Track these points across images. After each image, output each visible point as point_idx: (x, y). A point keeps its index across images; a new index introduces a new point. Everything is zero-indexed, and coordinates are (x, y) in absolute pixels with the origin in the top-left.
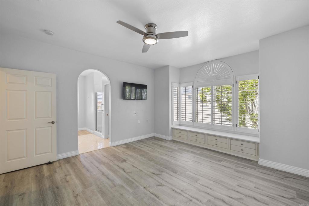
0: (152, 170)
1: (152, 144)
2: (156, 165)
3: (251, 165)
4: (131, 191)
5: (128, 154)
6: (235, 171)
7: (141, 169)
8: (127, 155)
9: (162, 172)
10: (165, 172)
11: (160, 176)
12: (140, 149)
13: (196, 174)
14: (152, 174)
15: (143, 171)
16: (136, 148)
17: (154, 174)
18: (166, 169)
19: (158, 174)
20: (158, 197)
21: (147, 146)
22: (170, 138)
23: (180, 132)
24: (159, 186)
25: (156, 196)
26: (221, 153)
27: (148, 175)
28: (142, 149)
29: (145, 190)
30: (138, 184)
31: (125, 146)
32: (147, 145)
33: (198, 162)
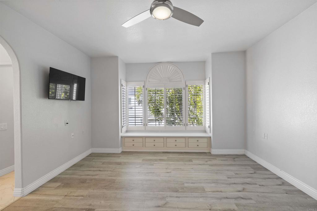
1: (102, 164)
3: (208, 156)
5: (82, 196)
6: (210, 166)
8: (81, 198)
12: (95, 179)
13: (194, 183)
16: (86, 180)
21: (100, 170)
22: (119, 150)
23: (133, 140)
26: (181, 153)
28: (96, 177)
31: (58, 184)
32: (98, 169)
33: (179, 169)
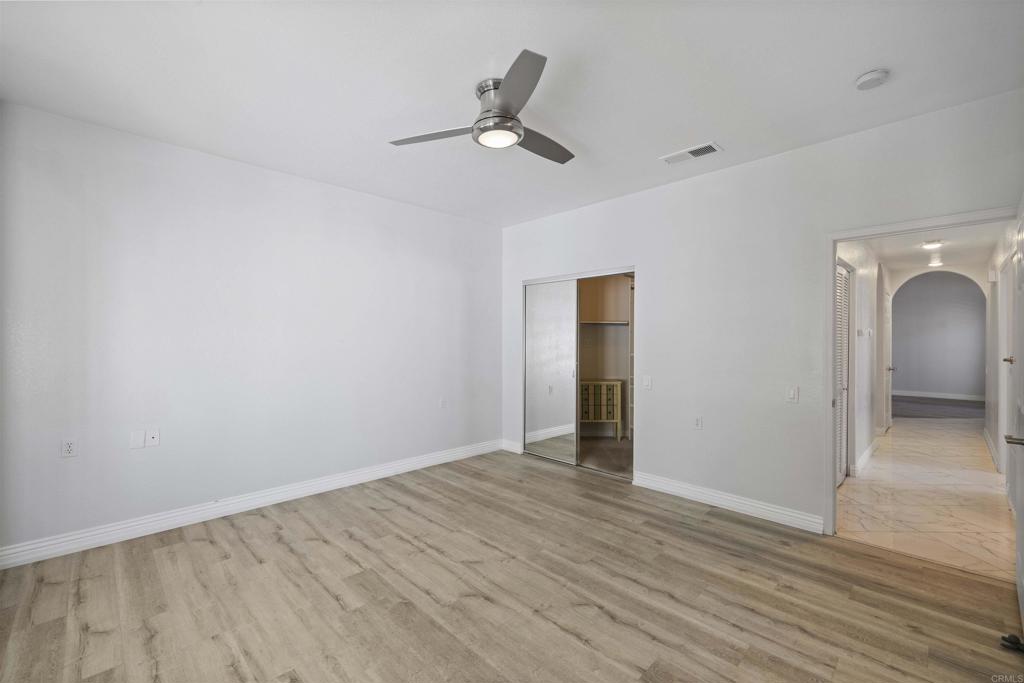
0: (493, 613)
2: (475, 648)
4: (544, 551)
7: (537, 620)
9: (453, 607)
10: (444, 606)
11: (466, 589)
14: (492, 595)
15: (528, 613)
17: (487, 599)
18: (432, 622)
19: (474, 595)
20: (481, 541)
24: (476, 562)
25: (486, 544)
27: (509, 593)
29: (512, 553)
30: (534, 564)
